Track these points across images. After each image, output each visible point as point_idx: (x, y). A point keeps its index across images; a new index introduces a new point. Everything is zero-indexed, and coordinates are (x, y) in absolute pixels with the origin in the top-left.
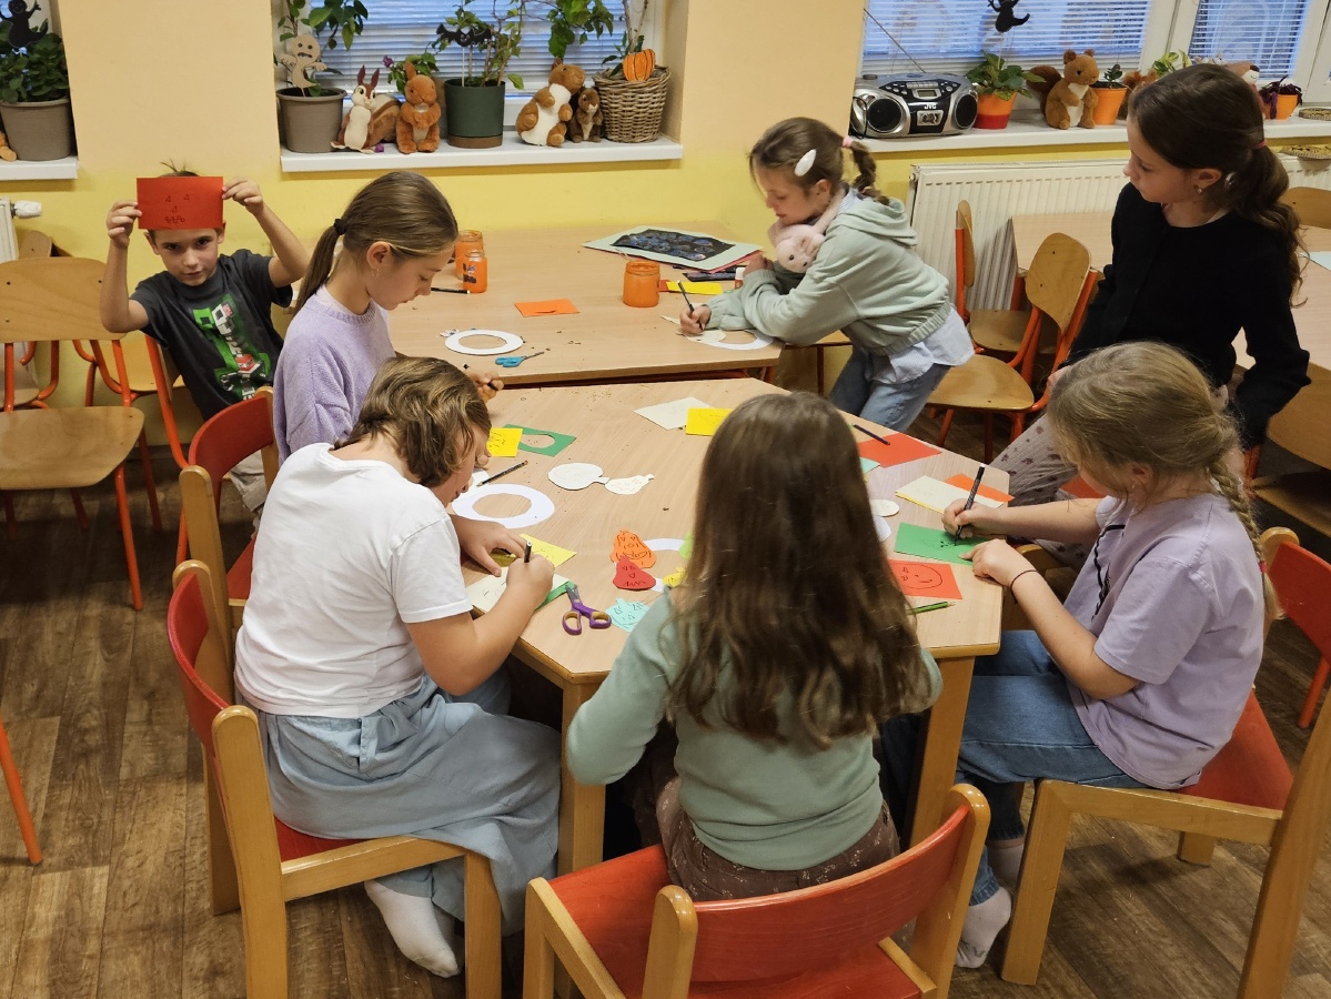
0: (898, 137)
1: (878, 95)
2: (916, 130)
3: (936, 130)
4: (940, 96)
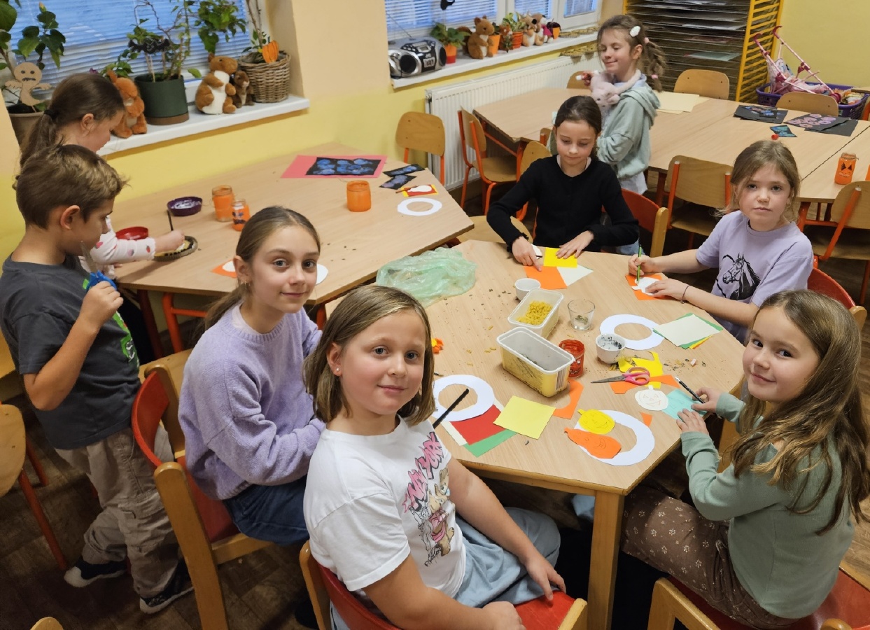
0: (416, 75)
1: (401, 53)
3: (431, 69)
4: (430, 49)
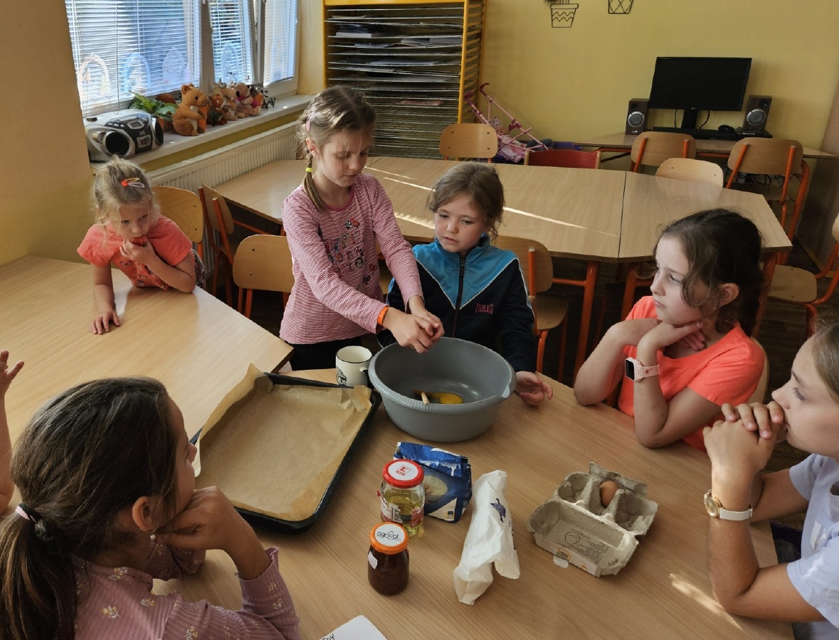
2: (139, 151)
3: (148, 149)
4: (143, 125)
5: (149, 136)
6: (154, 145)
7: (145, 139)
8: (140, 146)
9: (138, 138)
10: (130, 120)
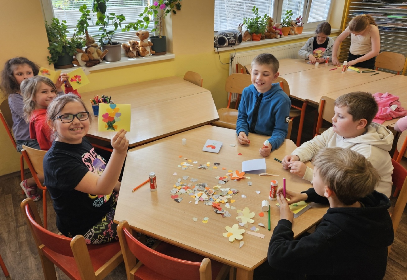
0: (225, 47)
1: (219, 36)
4: (234, 35)
5: (235, 39)
6: (237, 43)
7: (233, 41)
8: (230, 43)
9: (230, 40)
10: (230, 33)
